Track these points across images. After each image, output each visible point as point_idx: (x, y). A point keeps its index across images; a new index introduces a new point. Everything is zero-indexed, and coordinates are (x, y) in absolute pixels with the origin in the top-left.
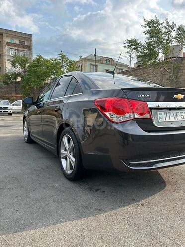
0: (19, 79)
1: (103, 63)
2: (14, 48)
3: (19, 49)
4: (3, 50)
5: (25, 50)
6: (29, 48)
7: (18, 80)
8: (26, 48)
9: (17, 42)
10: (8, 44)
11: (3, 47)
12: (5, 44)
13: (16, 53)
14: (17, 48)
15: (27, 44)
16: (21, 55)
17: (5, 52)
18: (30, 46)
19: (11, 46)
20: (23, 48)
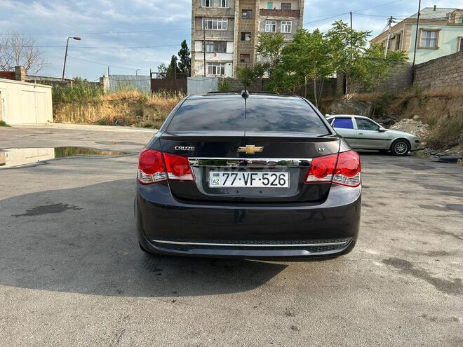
0: (266, 75)
1: (454, 24)
2: (271, 18)
3: (280, 18)
4: (254, 25)
5: (290, 18)
6: (298, 14)
7: (264, 77)
8: (293, 15)
9: (278, 6)
10: (263, 12)
11: (254, 19)
12: (257, 13)
13: (274, 26)
14: (277, 18)
15: (294, 7)
16: (283, 28)
17: (257, 28)
18: (299, 10)
19: (268, 15)
20: (288, 16)
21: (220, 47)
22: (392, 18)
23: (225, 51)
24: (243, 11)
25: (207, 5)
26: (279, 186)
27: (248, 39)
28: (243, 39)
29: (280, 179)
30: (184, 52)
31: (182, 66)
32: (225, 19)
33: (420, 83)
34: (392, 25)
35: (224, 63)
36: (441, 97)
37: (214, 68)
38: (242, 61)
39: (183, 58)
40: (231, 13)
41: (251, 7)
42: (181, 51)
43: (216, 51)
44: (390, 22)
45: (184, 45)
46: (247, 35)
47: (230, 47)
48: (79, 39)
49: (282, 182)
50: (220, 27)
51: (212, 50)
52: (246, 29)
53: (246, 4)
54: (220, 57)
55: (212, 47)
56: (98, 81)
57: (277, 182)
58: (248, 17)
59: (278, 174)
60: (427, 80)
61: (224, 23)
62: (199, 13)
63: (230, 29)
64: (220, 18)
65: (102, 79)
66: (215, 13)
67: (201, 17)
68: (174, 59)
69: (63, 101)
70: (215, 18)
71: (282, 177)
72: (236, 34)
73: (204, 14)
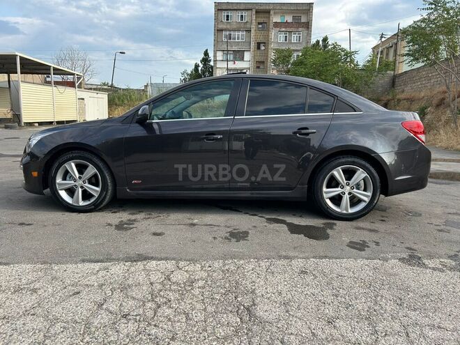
2: (284, 29)
3: (291, 29)
4: (268, 36)
5: (300, 29)
6: (307, 25)
8: (303, 27)
9: (289, 19)
10: (276, 25)
11: (268, 31)
12: (271, 25)
13: (286, 37)
14: (288, 29)
15: (303, 20)
16: (294, 38)
17: (271, 39)
18: (308, 23)
19: (281, 27)
20: (298, 28)
21: (239, 55)
22: (382, 34)
23: (243, 59)
24: (259, 24)
25: (228, 20)
27: (263, 48)
28: (259, 48)
30: (205, 60)
31: (203, 72)
32: (243, 31)
33: (398, 89)
34: (383, 39)
35: (242, 70)
36: (407, 99)
38: (258, 67)
39: (205, 65)
40: (248, 26)
41: (265, 20)
42: (203, 59)
43: (235, 59)
44: (382, 37)
45: (206, 53)
46: (262, 45)
47: (247, 56)
48: (124, 53)
50: (238, 38)
51: (232, 59)
52: (261, 39)
53: (261, 18)
54: (239, 65)
55: (232, 56)
56: (143, 88)
58: (263, 29)
60: (403, 87)
61: (242, 35)
62: (221, 26)
63: (248, 39)
64: (239, 30)
65: (146, 86)
66: (234, 26)
67: (222, 30)
68: (197, 66)
69: (116, 105)
70: (234, 30)
72: (253, 44)
73: (224, 27)
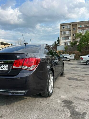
2: (81, 29)
5: (87, 29)
9: (83, 26)
12: (77, 28)
13: (82, 31)
14: (83, 29)
17: (77, 32)
19: (80, 28)
23: (68, 39)
24: (73, 28)
25: (64, 28)
26: (4, 70)
27: (75, 35)
28: (73, 35)
29: (5, 67)
31: (58, 44)
35: (68, 42)
37: (66, 43)
38: (73, 41)
39: (58, 42)
40: (70, 29)
41: (75, 27)
42: (58, 40)
43: (66, 39)
45: (58, 38)
47: (70, 38)
48: (33, 39)
49: (6, 68)
50: (67, 33)
52: (74, 33)
54: (67, 41)
57: (4, 68)
58: (75, 30)
59: (5, 65)
62: (62, 30)
63: (70, 33)
64: (67, 31)
66: (66, 30)
68: (56, 42)
71: (6, 66)
73: (63, 30)
